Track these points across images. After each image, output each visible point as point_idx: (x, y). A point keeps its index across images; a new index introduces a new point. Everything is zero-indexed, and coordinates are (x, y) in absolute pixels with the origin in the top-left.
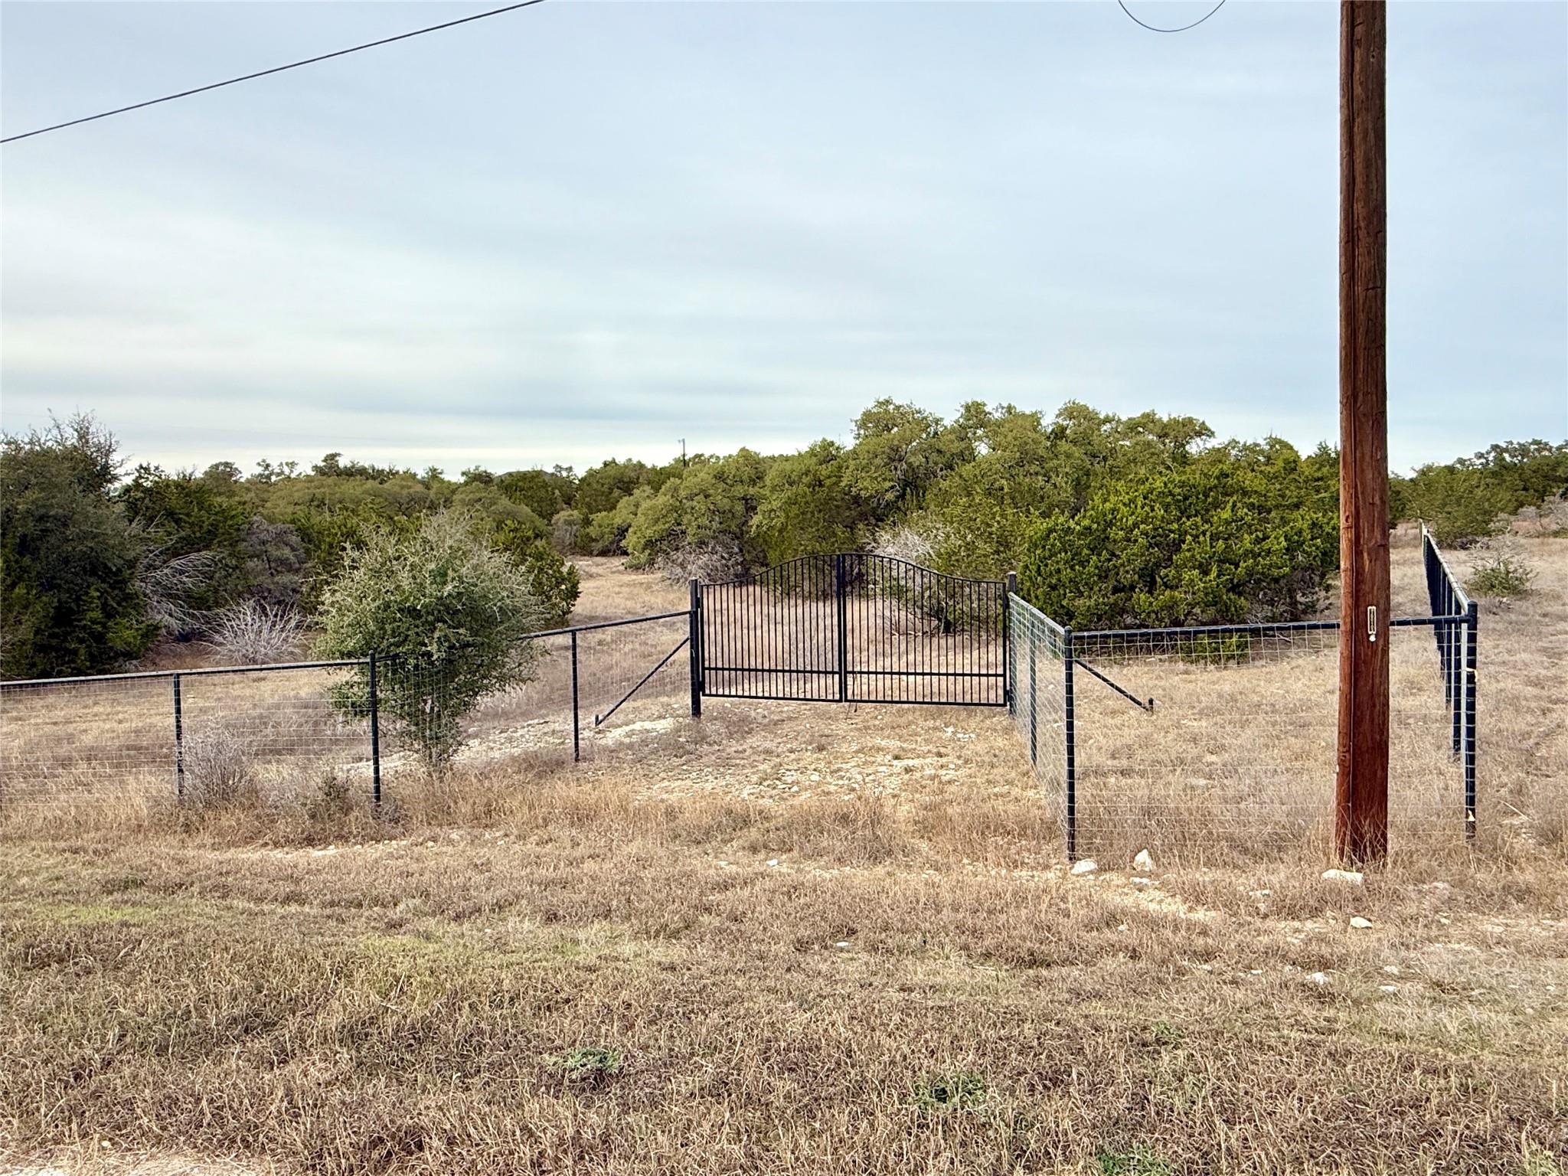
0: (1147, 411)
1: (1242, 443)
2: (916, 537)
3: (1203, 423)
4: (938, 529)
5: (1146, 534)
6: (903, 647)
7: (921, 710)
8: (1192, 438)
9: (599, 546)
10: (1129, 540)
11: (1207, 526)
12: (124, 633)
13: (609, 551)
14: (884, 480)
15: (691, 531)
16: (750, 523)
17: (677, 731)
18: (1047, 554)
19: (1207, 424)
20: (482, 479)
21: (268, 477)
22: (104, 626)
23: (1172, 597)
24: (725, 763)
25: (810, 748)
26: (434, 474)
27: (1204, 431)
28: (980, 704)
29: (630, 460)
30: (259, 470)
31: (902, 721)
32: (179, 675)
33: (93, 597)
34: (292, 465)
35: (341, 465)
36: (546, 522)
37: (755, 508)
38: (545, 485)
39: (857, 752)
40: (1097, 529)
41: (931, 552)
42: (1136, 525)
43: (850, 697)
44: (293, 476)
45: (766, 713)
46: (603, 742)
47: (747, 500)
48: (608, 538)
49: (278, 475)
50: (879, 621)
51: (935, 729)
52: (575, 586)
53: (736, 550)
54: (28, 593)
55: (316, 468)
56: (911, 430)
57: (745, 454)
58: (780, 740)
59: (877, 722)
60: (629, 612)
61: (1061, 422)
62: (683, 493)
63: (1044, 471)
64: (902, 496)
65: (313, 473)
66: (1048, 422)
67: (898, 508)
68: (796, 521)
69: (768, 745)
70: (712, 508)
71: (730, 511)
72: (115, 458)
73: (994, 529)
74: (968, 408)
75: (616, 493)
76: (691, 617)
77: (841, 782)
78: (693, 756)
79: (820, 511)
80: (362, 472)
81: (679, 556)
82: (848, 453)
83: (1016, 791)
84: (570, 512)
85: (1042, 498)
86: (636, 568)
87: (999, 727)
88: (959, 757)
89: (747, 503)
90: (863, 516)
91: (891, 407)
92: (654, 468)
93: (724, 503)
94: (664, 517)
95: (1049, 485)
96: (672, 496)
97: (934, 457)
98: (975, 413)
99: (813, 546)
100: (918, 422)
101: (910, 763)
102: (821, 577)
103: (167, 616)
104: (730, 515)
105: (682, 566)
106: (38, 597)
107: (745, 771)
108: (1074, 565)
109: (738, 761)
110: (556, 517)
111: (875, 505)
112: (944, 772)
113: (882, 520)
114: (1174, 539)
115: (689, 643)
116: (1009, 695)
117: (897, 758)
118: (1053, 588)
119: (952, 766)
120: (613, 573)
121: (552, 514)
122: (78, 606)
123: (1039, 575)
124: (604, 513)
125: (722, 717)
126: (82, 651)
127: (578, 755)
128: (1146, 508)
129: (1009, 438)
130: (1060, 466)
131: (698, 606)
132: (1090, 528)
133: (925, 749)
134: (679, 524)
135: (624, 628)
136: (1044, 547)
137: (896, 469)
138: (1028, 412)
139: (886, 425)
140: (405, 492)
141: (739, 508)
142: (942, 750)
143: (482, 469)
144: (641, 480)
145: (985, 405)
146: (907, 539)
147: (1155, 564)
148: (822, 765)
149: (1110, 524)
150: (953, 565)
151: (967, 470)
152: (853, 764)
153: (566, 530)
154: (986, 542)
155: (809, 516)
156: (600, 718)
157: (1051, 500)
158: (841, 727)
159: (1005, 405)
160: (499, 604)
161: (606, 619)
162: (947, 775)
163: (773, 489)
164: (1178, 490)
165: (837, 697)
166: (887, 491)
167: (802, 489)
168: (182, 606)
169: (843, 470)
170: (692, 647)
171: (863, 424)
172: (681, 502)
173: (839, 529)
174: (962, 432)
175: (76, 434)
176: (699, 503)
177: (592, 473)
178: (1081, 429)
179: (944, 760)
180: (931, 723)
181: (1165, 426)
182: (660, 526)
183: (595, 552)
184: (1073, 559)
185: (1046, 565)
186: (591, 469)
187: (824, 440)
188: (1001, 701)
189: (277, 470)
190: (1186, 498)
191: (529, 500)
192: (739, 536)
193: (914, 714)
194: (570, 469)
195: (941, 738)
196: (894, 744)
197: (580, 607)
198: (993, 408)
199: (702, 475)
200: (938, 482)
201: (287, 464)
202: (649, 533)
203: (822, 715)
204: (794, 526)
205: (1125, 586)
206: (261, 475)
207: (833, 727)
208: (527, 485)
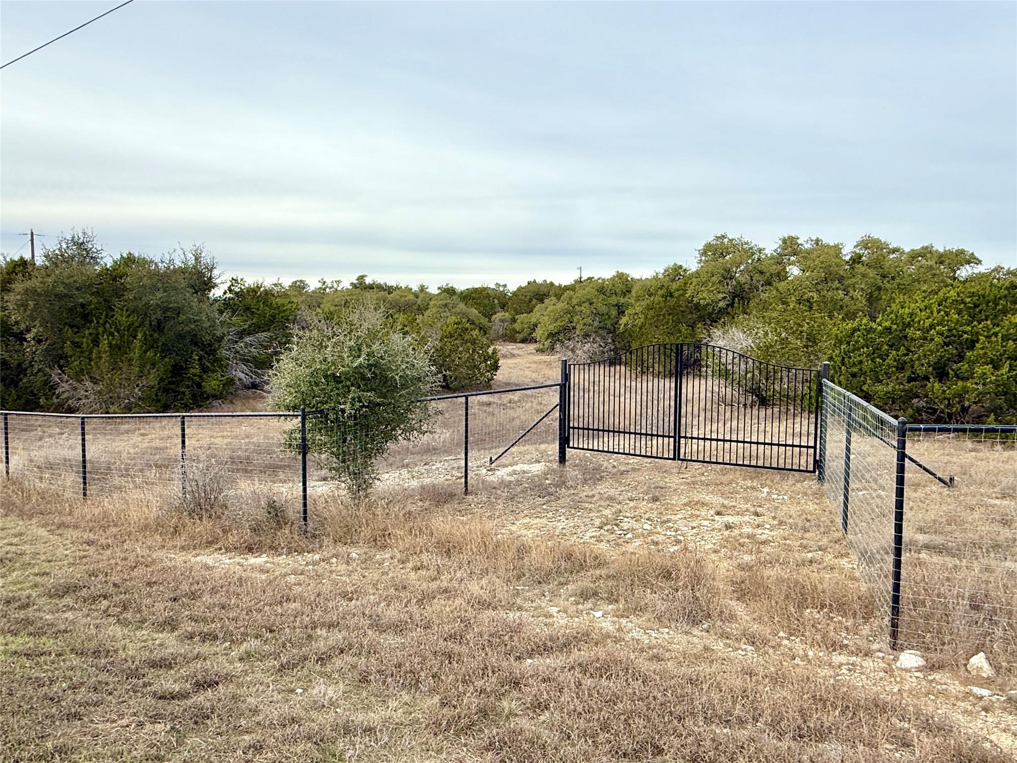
0: (926, 245)
1: (1006, 268)
2: (741, 334)
3: (973, 254)
4: (758, 328)
5: (942, 334)
6: (728, 415)
7: (741, 471)
8: (962, 265)
9: (520, 336)
10: (925, 339)
11: (998, 329)
12: (212, 383)
13: (527, 340)
14: (719, 292)
15: (579, 327)
16: (620, 322)
17: (545, 474)
18: (851, 347)
19: (976, 255)
20: (449, 292)
21: (325, 290)
22: (201, 377)
23: (964, 388)
24: (576, 506)
25: (646, 498)
26: (422, 289)
27: (973, 260)
28: (792, 470)
29: (545, 281)
30: (320, 285)
31: (724, 479)
32: (184, 417)
33: (195, 360)
34: (338, 282)
35: (367, 283)
36: (487, 319)
37: (623, 312)
38: (488, 296)
39: (685, 505)
40: (896, 330)
41: (752, 345)
42: (932, 327)
43: (682, 457)
44: (339, 289)
45: (615, 464)
46: (492, 478)
47: (619, 307)
48: (527, 331)
49: (331, 288)
50: (709, 395)
51: (753, 488)
52: (496, 362)
53: (610, 341)
54: (155, 355)
55: (352, 284)
56: (740, 256)
57: (621, 276)
58: (623, 488)
59: (703, 478)
60: (534, 381)
61: (858, 252)
62: (575, 302)
63: (842, 287)
64: (732, 305)
65: (351, 287)
66: (847, 252)
67: (728, 313)
68: (653, 321)
69: (612, 492)
70: (594, 311)
71: (607, 314)
72: (216, 272)
73: (805, 329)
74: (784, 241)
75: (534, 301)
76: (561, 388)
77: (669, 533)
78: (553, 498)
79: (670, 314)
80: (380, 287)
81: (571, 344)
82: (692, 275)
83: (829, 558)
84: (503, 313)
85: (841, 307)
86: (541, 351)
87: (809, 492)
88: (774, 518)
89: (619, 309)
90: (701, 319)
91: (726, 240)
92: (560, 286)
93: (603, 309)
94: (561, 317)
95: (847, 298)
96: (568, 303)
97: (757, 276)
98: (790, 245)
99: (664, 340)
100: (746, 251)
101: (730, 519)
102: (668, 360)
103: (240, 373)
104: (607, 317)
105: (573, 351)
106: (163, 358)
107: (591, 515)
108: (874, 358)
109: (587, 505)
110: (494, 317)
111: (710, 311)
112: (760, 531)
113: (716, 322)
114: (967, 339)
115: (558, 407)
116: (818, 464)
117: (718, 513)
118: (854, 375)
119: (768, 526)
120: (529, 354)
121: (492, 315)
122: (186, 364)
123: (843, 365)
124: (525, 315)
125: (581, 466)
126: (187, 393)
127: (467, 489)
128: (942, 313)
129: (817, 262)
130: (856, 283)
131: (566, 380)
132: (890, 328)
133: (744, 507)
134: (571, 322)
135: (529, 392)
136: (848, 343)
137: (728, 284)
138: (832, 244)
139: (722, 254)
140: (403, 299)
141: (614, 312)
142: (759, 510)
143: (450, 285)
144: (550, 294)
145: (798, 238)
146: (734, 335)
147: (949, 359)
148: (653, 516)
149: (909, 325)
150: (770, 356)
151: (782, 286)
152: (680, 516)
153: (500, 326)
154: (797, 339)
155: (661, 318)
156: (493, 459)
157: (849, 308)
158: (673, 481)
159: (814, 238)
160: (401, 374)
161: (517, 385)
162: (764, 534)
163: (638, 299)
164: (968, 300)
165: (672, 457)
166: (720, 300)
167: (658, 298)
168: (251, 367)
169: (688, 285)
170: (560, 411)
171: (704, 253)
172: (573, 307)
173: (684, 328)
174: (779, 259)
175: (194, 257)
176: (585, 309)
177: (520, 289)
178: (875, 256)
179: (761, 519)
180: (749, 483)
181: (941, 256)
182: (558, 323)
183: (518, 341)
184: (874, 353)
185: (850, 357)
186: (520, 287)
187: (675, 264)
188: (811, 468)
189: (330, 285)
190: (976, 306)
191: (478, 305)
192: (612, 331)
193: (736, 474)
194: (505, 286)
195: (757, 498)
196: (717, 500)
197: (501, 376)
198: (805, 240)
199: (588, 289)
200: (759, 295)
201: (336, 282)
202: (551, 327)
203: (659, 469)
204: (650, 324)
205: (918, 376)
206: (320, 288)
207: (667, 480)
208: (477, 296)
